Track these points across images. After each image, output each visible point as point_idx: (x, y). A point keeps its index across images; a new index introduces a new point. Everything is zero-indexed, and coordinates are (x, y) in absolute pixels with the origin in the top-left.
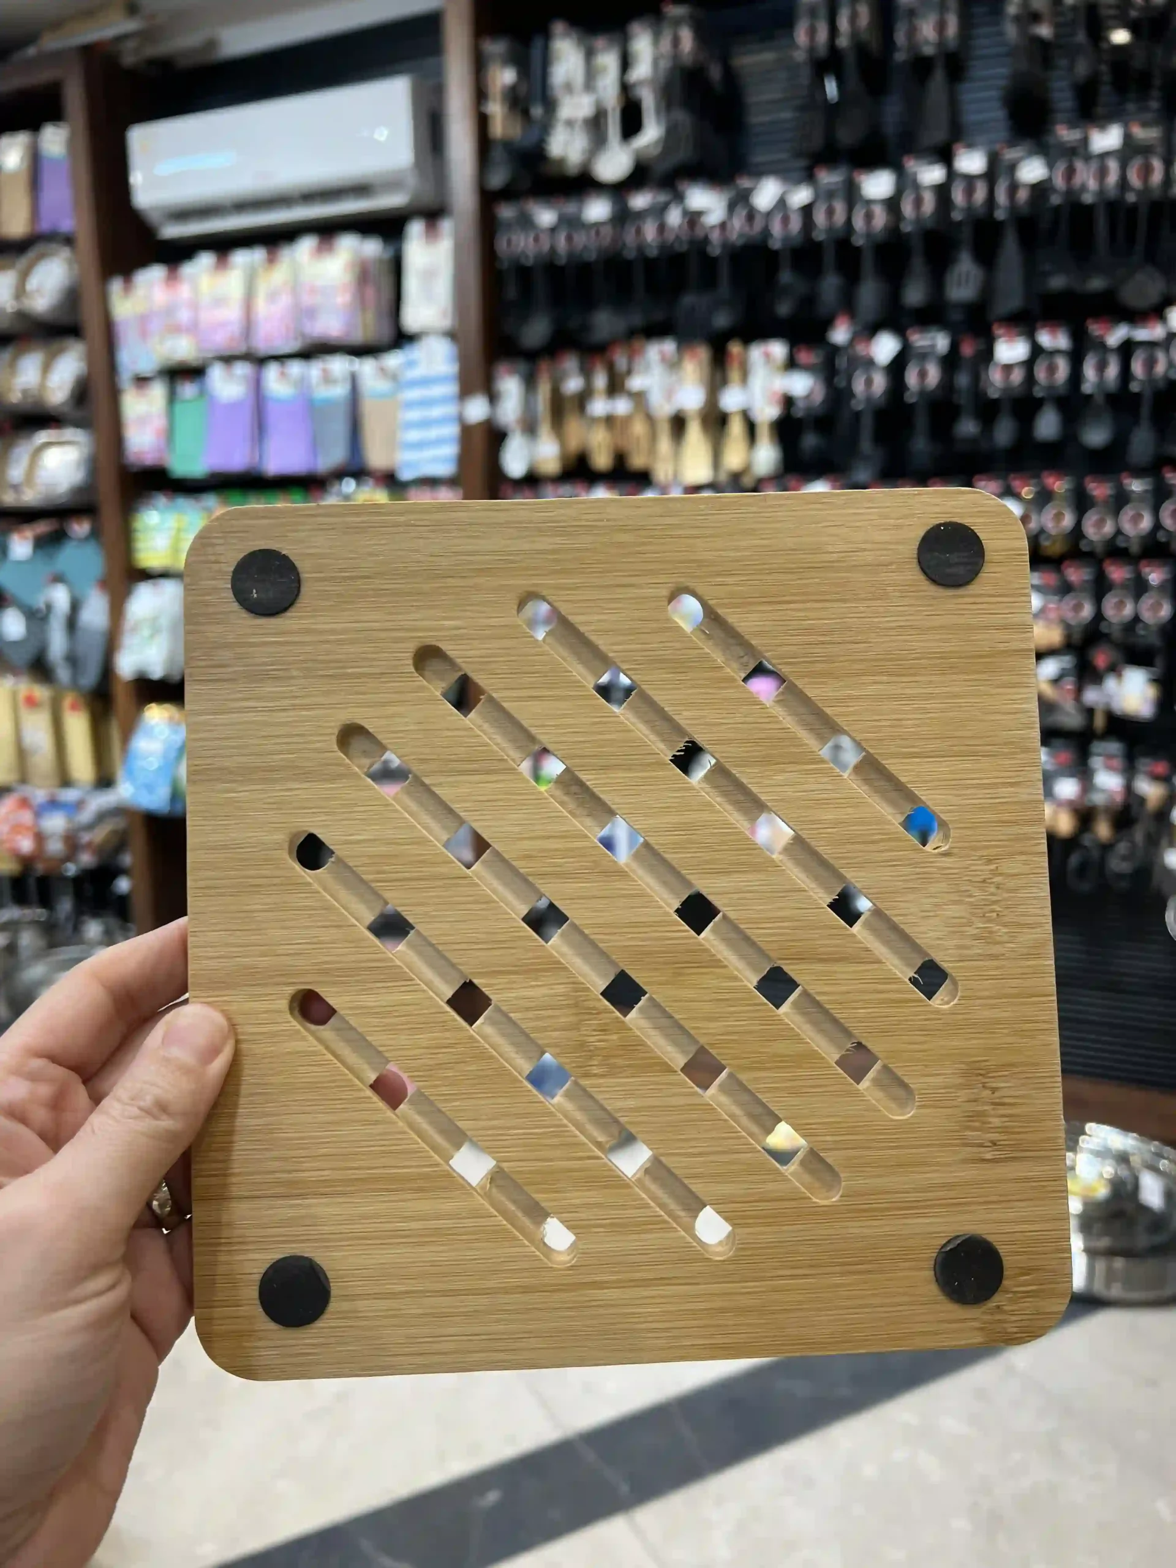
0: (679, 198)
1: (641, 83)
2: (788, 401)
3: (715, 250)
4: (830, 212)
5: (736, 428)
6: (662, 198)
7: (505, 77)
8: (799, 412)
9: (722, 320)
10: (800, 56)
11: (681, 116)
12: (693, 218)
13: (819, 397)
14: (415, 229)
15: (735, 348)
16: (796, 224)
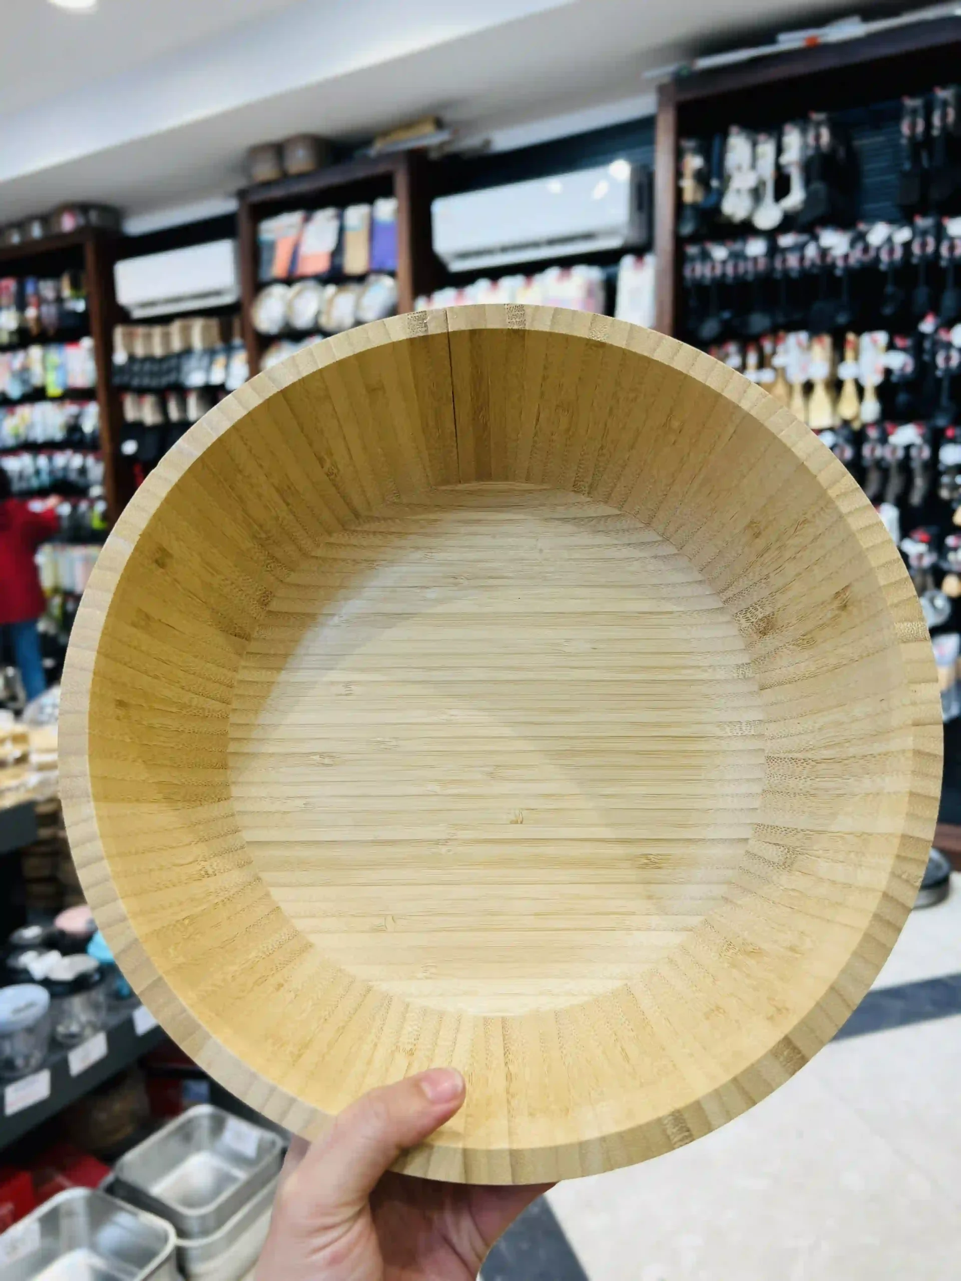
0: (815, 238)
1: (789, 164)
2: (888, 372)
3: (838, 272)
4: (924, 245)
5: (849, 390)
6: (803, 238)
7: (694, 162)
8: (894, 378)
9: (842, 319)
10: (904, 141)
11: (818, 186)
12: (824, 252)
13: (909, 369)
14: (628, 261)
15: (851, 337)
16: (898, 254)
